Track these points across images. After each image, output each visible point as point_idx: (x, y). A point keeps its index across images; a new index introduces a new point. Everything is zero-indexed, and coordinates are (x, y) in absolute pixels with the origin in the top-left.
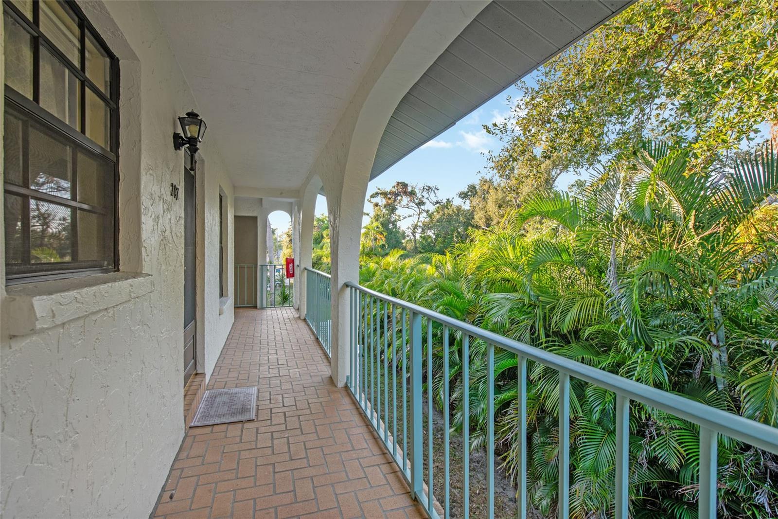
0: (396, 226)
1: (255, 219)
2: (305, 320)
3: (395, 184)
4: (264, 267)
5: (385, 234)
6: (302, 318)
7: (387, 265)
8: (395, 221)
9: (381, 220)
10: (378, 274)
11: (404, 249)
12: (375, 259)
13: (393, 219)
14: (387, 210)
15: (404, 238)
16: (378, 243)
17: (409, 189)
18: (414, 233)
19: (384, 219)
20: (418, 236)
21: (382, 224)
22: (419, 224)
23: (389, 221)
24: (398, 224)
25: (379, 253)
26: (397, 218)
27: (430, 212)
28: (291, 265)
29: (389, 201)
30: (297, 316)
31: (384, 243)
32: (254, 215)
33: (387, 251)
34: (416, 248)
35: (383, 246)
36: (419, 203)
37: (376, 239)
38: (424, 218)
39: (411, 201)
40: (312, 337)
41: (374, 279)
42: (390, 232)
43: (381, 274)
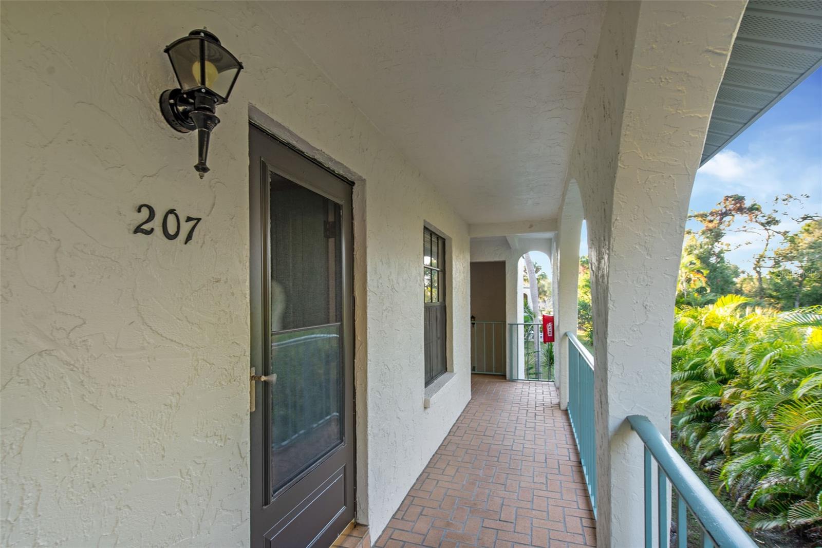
0: (722, 259)
1: (502, 264)
2: (566, 412)
3: (722, 199)
4: (514, 326)
5: (706, 272)
6: (563, 407)
7: (713, 322)
8: (721, 252)
9: (696, 252)
10: (695, 334)
11: (739, 292)
12: (689, 310)
13: (717, 250)
14: (707, 237)
15: (737, 276)
16: (692, 286)
17: (747, 204)
18: (757, 266)
19: (701, 250)
20: (765, 273)
21: (699, 257)
22: (768, 254)
23: (710, 253)
24: (726, 256)
25: (695, 300)
26: (725, 248)
27: (790, 234)
28: (550, 325)
29: (711, 225)
30: (556, 401)
31: (704, 285)
32: (501, 259)
33: (710, 297)
34: (762, 289)
35: (701, 290)
36: (768, 223)
37: (688, 280)
38: (779, 244)
39: (751, 220)
40: (573, 458)
41: (689, 343)
42: (713, 269)
43: (702, 336)
